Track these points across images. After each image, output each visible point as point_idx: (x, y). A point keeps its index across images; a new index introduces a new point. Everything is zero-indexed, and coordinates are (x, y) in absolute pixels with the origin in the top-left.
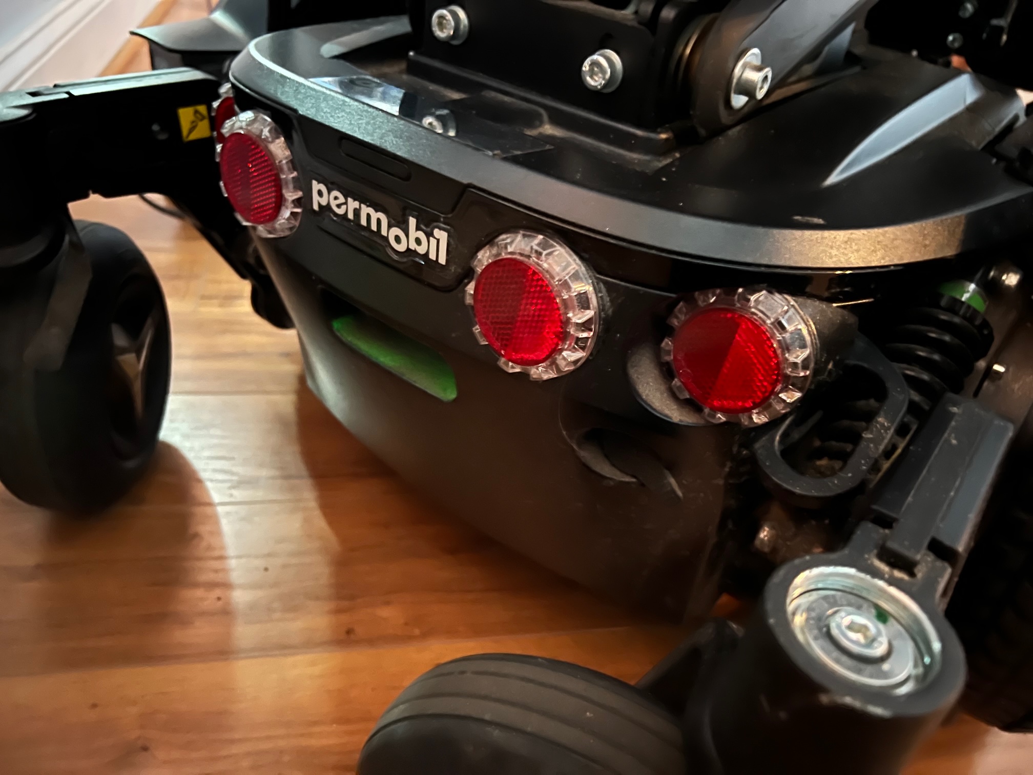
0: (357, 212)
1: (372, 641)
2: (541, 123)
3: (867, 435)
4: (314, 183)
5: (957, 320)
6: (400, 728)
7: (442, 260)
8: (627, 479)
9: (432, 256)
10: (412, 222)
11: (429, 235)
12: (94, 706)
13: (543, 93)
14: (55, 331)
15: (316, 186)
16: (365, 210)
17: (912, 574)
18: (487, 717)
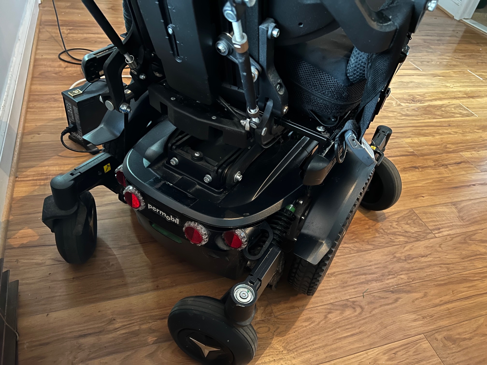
0: (159, 212)
1: (163, 288)
2: (196, 185)
3: (264, 246)
4: (149, 204)
5: (287, 215)
6: (177, 312)
7: (178, 223)
8: (218, 257)
9: (176, 222)
10: (171, 216)
11: (175, 219)
12: (99, 311)
13: (196, 178)
14: (80, 225)
15: (149, 205)
16: (161, 212)
17: (254, 284)
18: (193, 309)
